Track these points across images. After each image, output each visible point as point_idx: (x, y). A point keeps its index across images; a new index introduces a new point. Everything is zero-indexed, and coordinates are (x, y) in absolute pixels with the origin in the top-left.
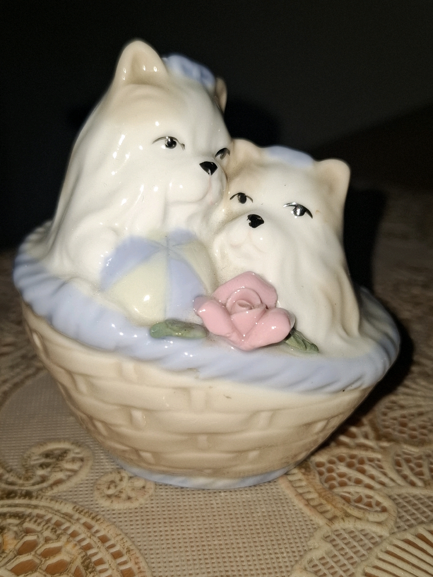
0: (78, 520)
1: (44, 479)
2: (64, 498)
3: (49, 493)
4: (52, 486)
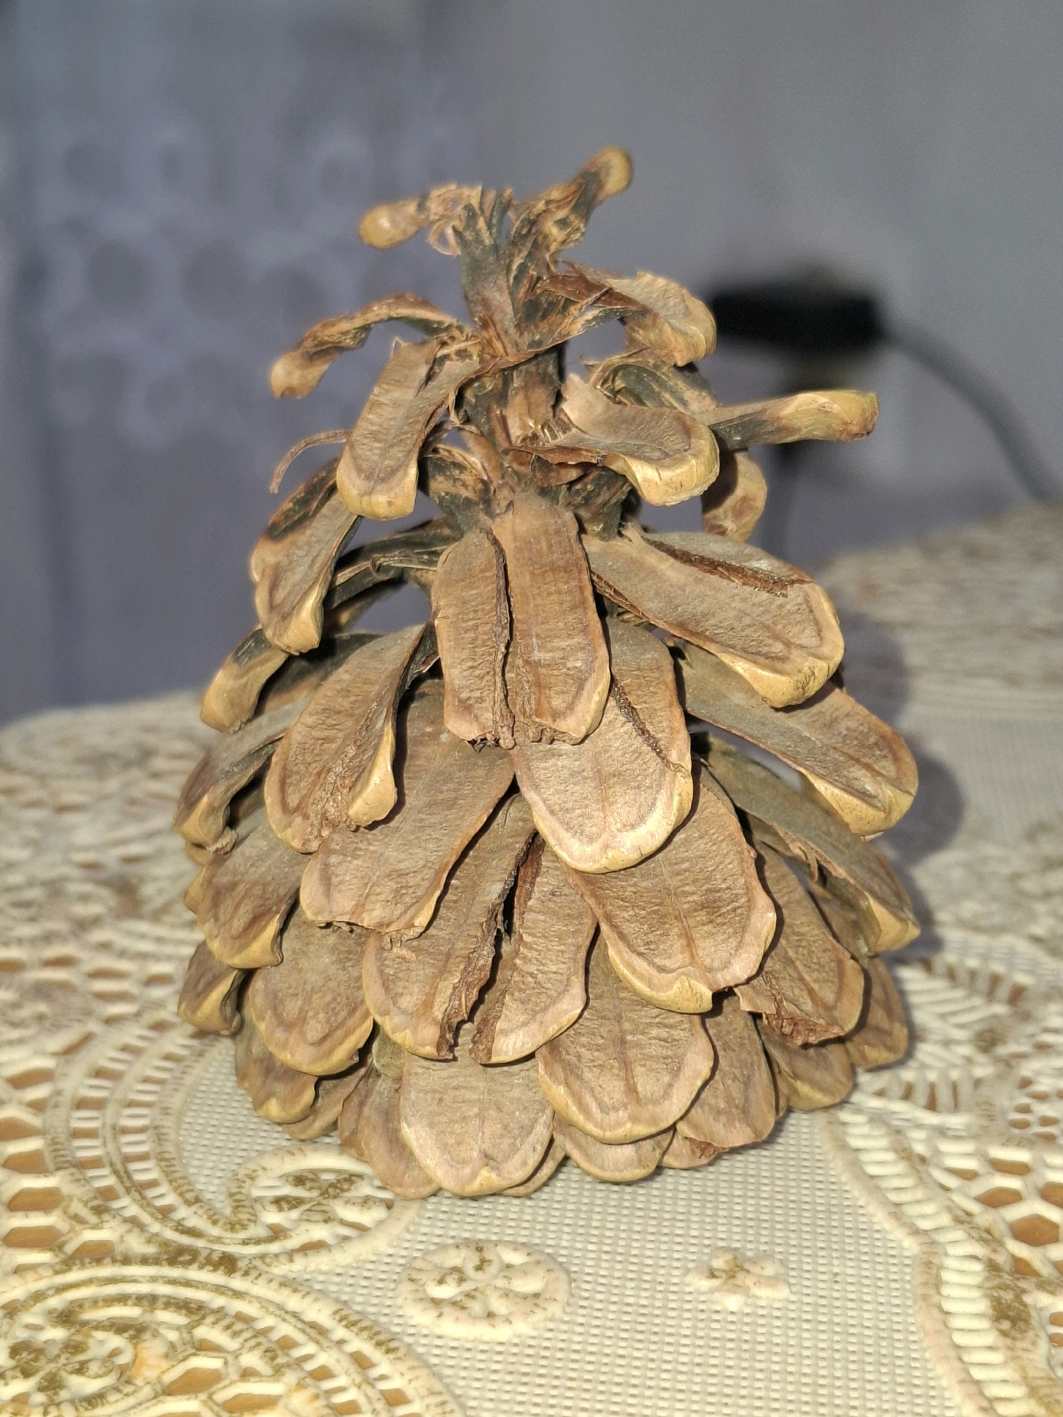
0: (341, 1342)
1: (277, 1233)
2: (318, 1287)
3: (281, 1269)
4: (290, 1255)
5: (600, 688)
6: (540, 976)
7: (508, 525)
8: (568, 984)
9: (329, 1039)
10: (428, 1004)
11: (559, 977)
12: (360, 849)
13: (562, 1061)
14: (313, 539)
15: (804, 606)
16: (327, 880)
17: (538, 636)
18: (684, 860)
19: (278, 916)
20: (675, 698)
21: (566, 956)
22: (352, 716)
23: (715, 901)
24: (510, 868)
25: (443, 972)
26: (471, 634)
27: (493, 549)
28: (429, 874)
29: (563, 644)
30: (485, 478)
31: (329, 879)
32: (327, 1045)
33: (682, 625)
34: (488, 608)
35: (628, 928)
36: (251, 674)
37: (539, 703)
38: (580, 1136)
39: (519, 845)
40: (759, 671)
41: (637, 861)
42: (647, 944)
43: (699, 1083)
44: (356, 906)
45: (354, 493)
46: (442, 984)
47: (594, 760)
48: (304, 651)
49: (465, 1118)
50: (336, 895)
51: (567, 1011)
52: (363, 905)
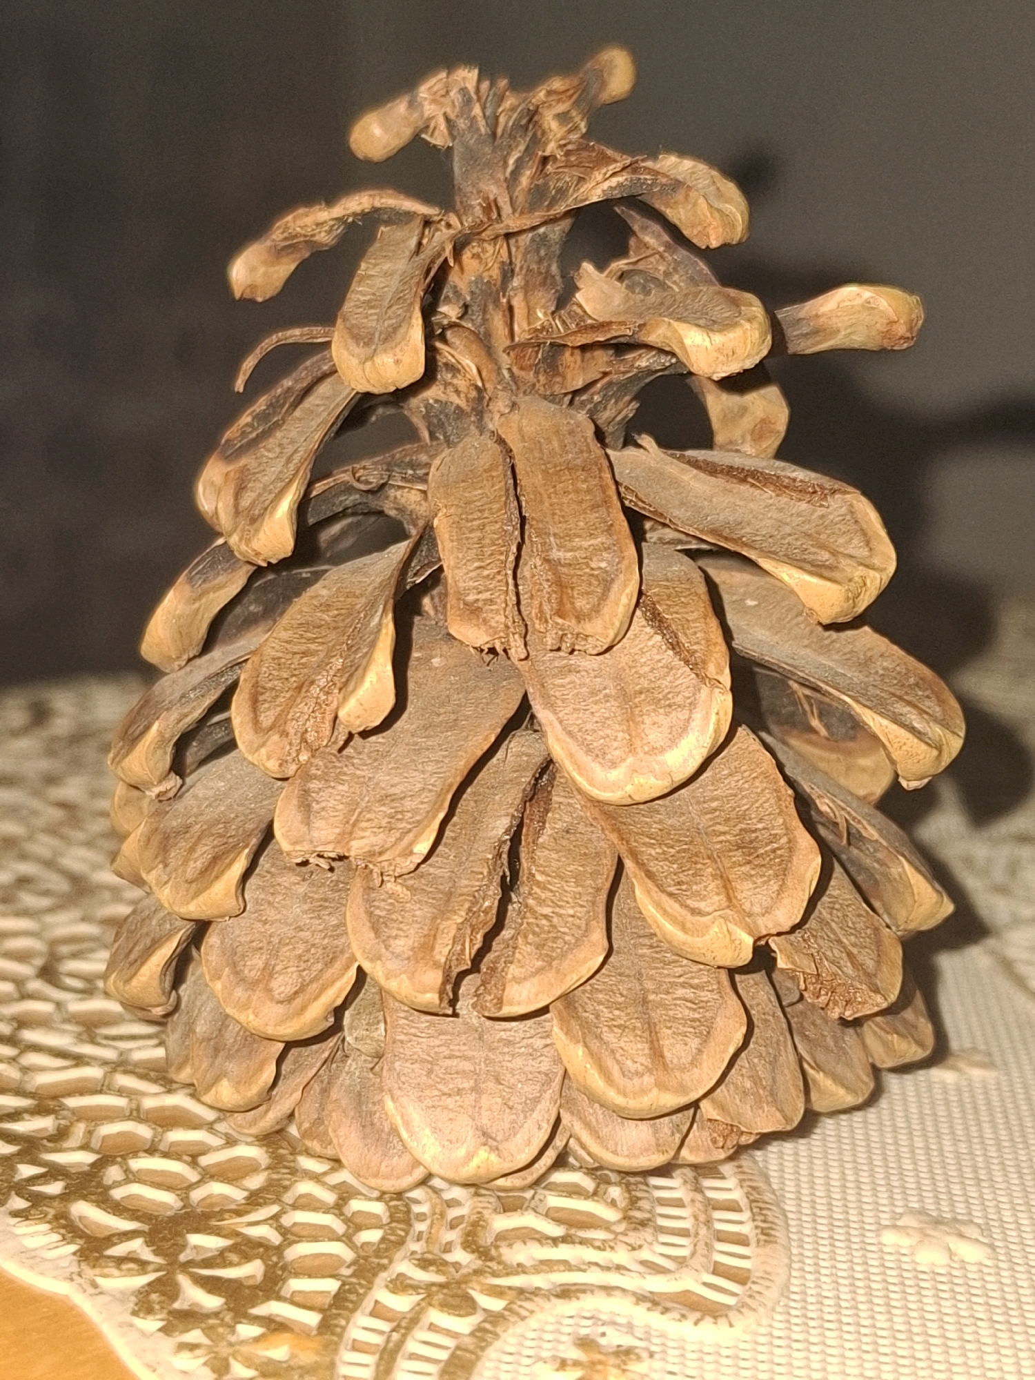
5: (628, 590)
6: (555, 920)
7: (514, 425)
8: (587, 930)
9: (301, 996)
10: (426, 947)
11: (577, 922)
12: (345, 774)
13: (578, 1018)
14: (285, 441)
15: (848, 517)
16: (306, 806)
17: (555, 535)
18: (713, 799)
19: (247, 851)
20: (710, 610)
21: (585, 898)
22: (335, 628)
23: (751, 842)
24: (517, 802)
25: (443, 912)
26: (478, 534)
27: (498, 448)
28: (428, 797)
29: (586, 544)
30: (480, 384)
31: (309, 806)
32: (298, 1002)
33: (713, 532)
34: (496, 506)
35: (654, 867)
36: (204, 600)
37: (561, 603)
38: (595, 1114)
39: (527, 778)
40: (807, 578)
41: (666, 791)
42: (679, 883)
43: (731, 1050)
44: (342, 834)
45: (354, 362)
46: (444, 925)
47: (618, 678)
48: (274, 561)
49: (459, 1092)
50: (318, 823)
51: (585, 960)
52: (351, 833)
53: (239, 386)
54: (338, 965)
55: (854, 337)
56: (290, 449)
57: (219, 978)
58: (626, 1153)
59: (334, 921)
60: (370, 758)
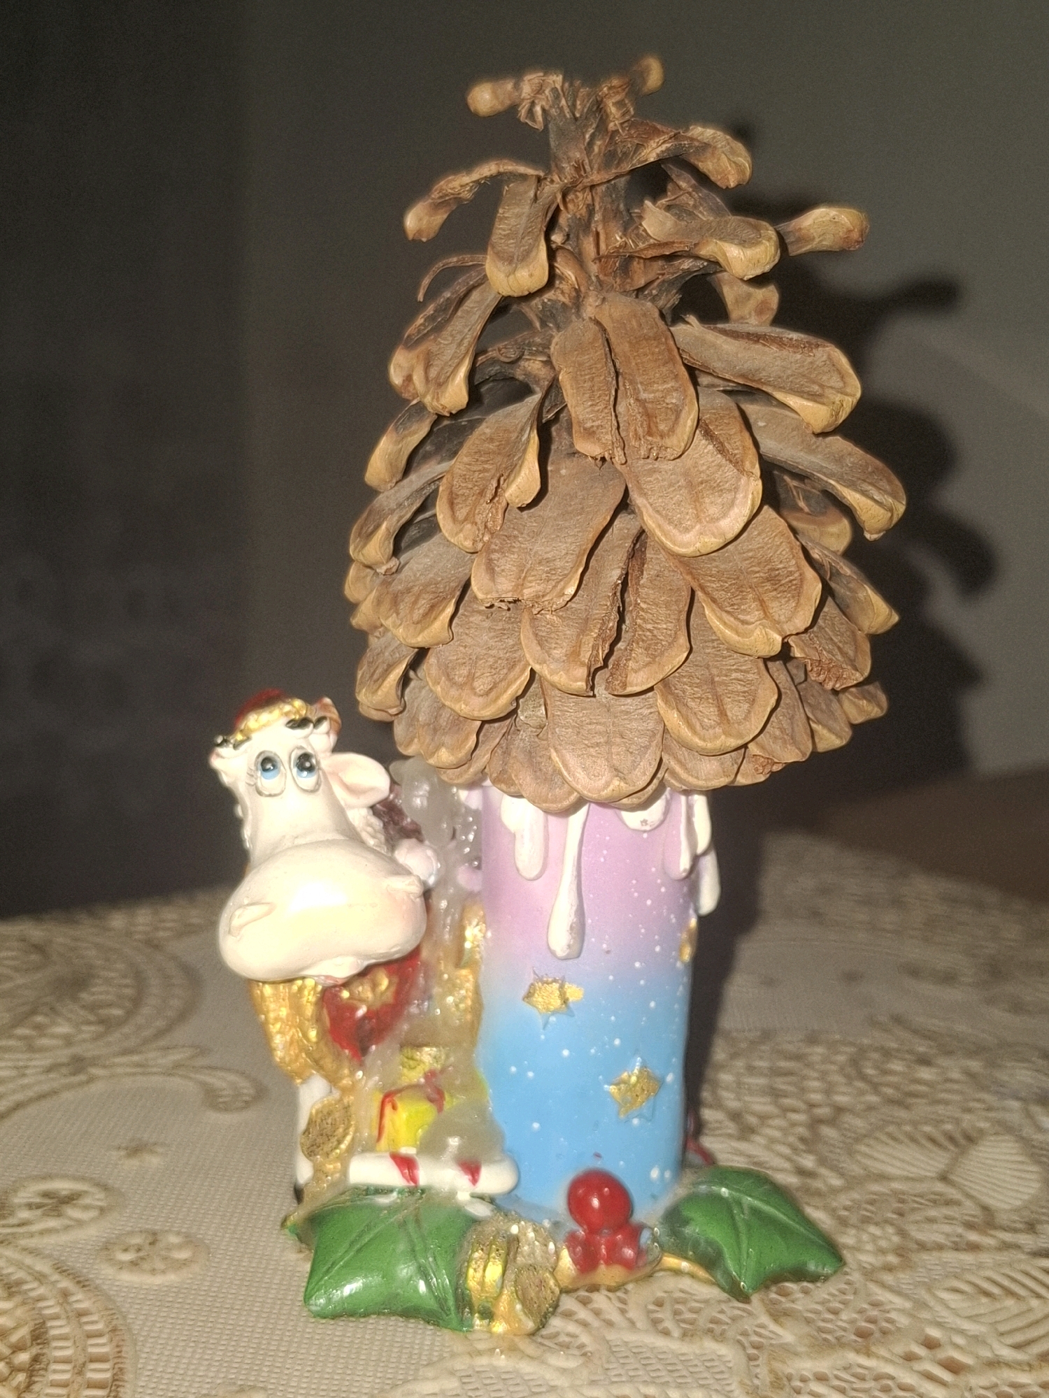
5: (692, 417)
6: (655, 632)
7: (606, 313)
8: (676, 638)
9: (495, 690)
10: (574, 654)
11: (669, 632)
13: (672, 694)
14: (454, 333)
15: (828, 362)
16: (491, 569)
17: (641, 383)
18: (749, 551)
19: (452, 601)
20: (743, 426)
21: (672, 617)
23: (776, 576)
24: (625, 558)
25: (583, 630)
26: (590, 384)
27: (596, 328)
28: (571, 558)
29: (661, 388)
30: (577, 287)
31: (493, 569)
32: (493, 694)
33: (743, 376)
34: (599, 366)
35: (716, 595)
36: (404, 442)
37: (649, 427)
38: (683, 753)
39: (628, 544)
40: (806, 403)
41: (721, 545)
42: (732, 605)
43: (769, 710)
44: (517, 586)
45: (502, 276)
46: (585, 639)
47: (686, 474)
48: (454, 412)
49: (598, 744)
50: (501, 580)
51: (677, 656)
52: (523, 585)
53: (420, 297)
54: (517, 669)
55: (824, 243)
56: (459, 337)
57: (439, 683)
58: (704, 778)
59: (511, 642)
60: (529, 536)
